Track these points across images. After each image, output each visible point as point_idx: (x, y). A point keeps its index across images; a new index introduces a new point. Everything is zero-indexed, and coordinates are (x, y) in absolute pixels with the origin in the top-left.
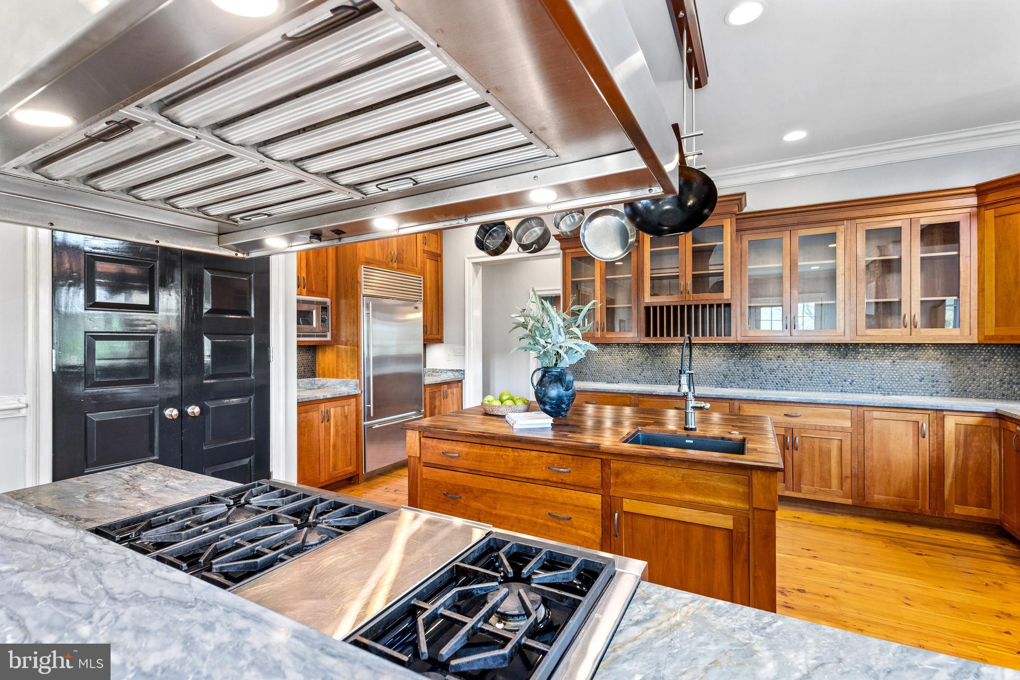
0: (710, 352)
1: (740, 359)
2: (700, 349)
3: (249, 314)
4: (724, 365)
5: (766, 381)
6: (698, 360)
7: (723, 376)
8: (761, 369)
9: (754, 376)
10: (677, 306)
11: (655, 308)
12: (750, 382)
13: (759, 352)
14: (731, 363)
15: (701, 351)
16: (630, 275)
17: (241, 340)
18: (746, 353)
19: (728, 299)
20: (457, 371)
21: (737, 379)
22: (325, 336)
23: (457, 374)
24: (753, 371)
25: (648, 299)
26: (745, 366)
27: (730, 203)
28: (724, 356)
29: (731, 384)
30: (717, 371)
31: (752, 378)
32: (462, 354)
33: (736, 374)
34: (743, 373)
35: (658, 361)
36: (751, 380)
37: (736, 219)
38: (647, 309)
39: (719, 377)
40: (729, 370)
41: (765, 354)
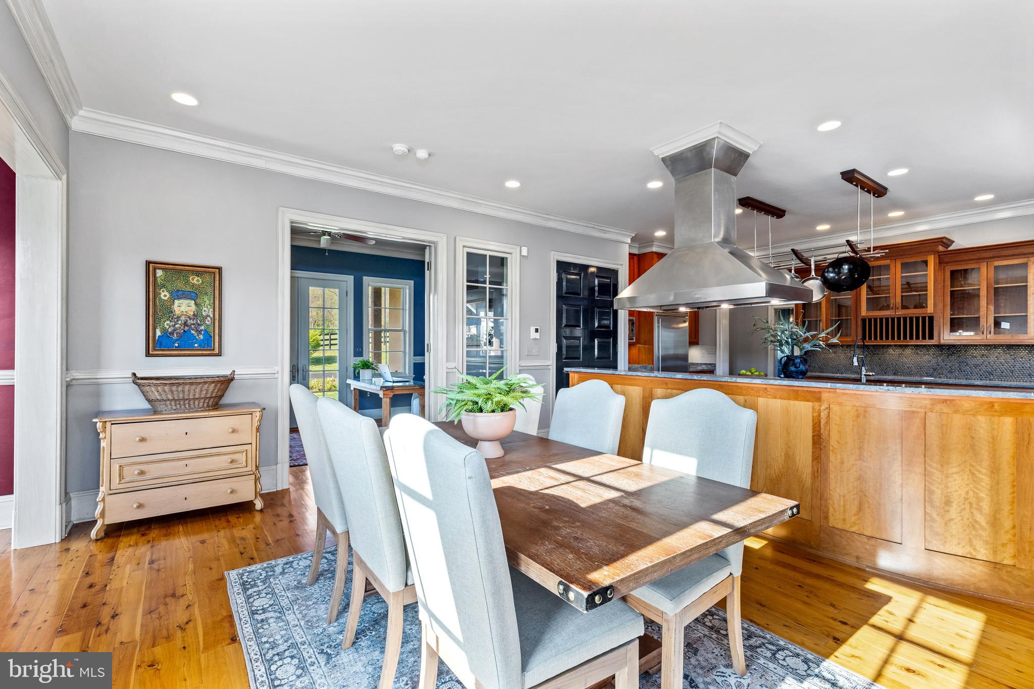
0: (921, 352)
1: (948, 357)
2: (912, 349)
3: (610, 328)
4: (933, 361)
5: (971, 373)
6: (911, 357)
7: (932, 370)
8: (967, 364)
9: (960, 369)
10: (889, 318)
11: (870, 320)
12: (956, 374)
13: (965, 351)
14: (940, 359)
16: (850, 296)
17: (607, 340)
19: (931, 313)
20: (710, 364)
22: (633, 339)
23: (710, 366)
24: (960, 366)
25: (864, 312)
26: (953, 361)
27: (933, 244)
28: (934, 354)
31: (958, 371)
32: (714, 352)
34: (950, 367)
35: (876, 358)
36: (958, 372)
37: (939, 255)
38: (864, 320)
40: (938, 365)
41: (970, 353)
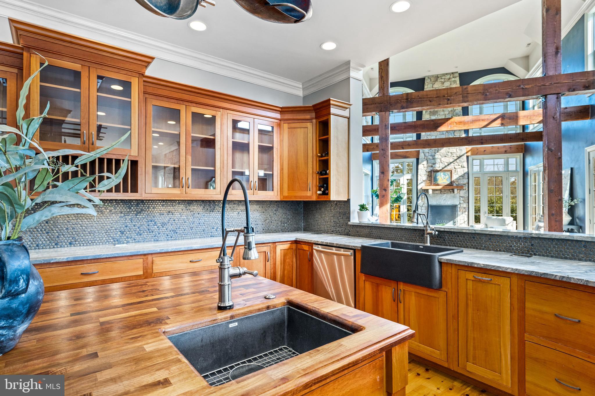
1: (136, 215)
5: (159, 234)
8: (155, 223)
9: (148, 230)
12: (145, 236)
13: (153, 208)
14: (128, 219)
19: (135, 156)
21: (133, 235)
24: (148, 226)
26: (142, 221)
27: (139, 63)
30: (113, 229)
33: (132, 230)
34: (139, 228)
37: (142, 81)
39: (116, 234)
40: (126, 227)
41: (158, 210)
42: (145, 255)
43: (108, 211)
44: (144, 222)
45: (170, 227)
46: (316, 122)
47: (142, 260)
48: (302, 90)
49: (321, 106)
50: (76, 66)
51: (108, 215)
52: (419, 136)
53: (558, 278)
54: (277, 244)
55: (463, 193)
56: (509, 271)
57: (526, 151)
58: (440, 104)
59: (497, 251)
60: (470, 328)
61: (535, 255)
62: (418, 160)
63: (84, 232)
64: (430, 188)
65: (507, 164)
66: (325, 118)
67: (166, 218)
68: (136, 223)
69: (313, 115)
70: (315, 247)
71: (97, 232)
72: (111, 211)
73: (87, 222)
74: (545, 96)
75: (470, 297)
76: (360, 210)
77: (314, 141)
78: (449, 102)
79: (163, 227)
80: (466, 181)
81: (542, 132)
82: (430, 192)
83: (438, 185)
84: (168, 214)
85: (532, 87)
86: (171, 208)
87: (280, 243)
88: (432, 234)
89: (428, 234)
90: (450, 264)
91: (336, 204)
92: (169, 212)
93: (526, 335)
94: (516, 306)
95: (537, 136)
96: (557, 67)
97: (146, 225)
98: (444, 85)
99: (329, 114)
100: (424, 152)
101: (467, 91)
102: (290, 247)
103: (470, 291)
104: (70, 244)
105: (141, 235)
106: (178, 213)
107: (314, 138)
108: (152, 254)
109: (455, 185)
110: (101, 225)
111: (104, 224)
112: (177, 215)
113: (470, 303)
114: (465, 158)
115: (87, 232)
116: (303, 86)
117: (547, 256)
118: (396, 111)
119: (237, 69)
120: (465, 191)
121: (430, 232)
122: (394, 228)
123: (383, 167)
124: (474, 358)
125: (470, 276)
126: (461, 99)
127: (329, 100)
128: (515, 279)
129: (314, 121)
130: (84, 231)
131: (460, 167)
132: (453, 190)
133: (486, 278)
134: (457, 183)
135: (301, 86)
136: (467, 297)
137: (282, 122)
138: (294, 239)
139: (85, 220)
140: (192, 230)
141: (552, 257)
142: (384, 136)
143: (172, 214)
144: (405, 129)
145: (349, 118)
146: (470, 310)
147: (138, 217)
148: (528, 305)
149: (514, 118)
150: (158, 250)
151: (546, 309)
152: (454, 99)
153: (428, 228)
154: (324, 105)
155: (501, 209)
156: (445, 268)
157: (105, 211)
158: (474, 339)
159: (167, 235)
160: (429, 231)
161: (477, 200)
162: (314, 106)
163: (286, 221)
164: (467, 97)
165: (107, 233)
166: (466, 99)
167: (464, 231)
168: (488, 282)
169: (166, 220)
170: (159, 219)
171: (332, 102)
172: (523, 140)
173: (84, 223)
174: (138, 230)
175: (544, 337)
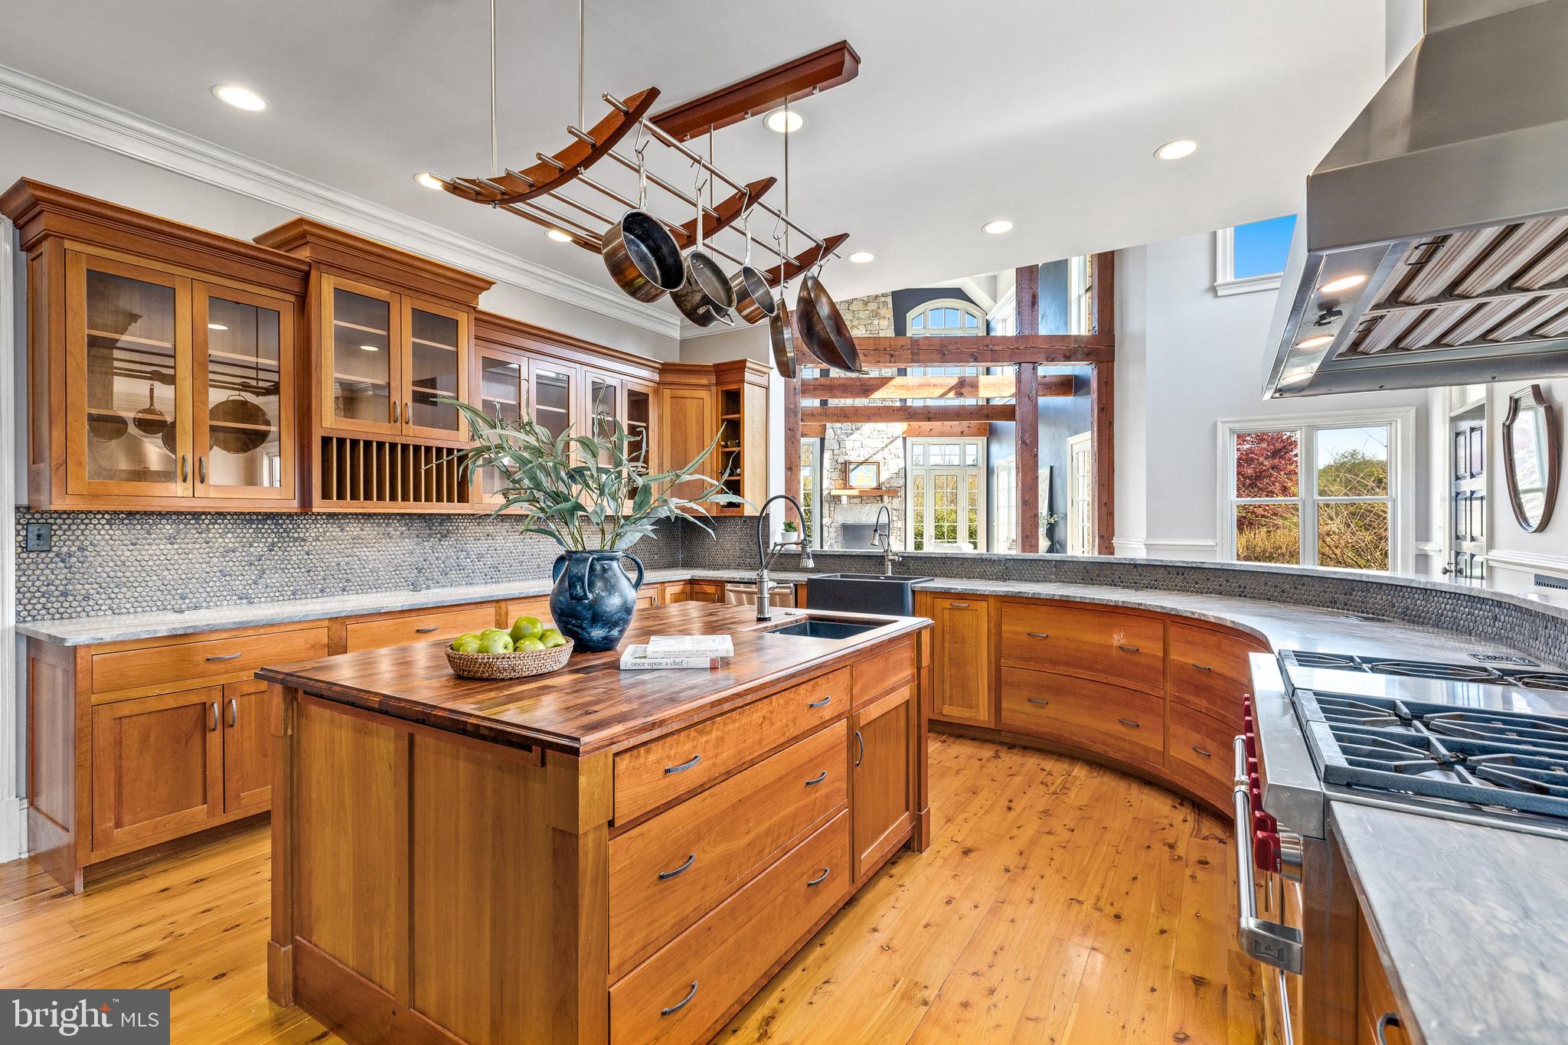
0: (395, 531)
1: (440, 541)
4: (417, 551)
5: (473, 572)
6: (376, 545)
7: (415, 571)
8: (467, 554)
10: (385, 443)
11: (342, 441)
12: (453, 577)
14: (427, 547)
15: (382, 529)
18: (448, 530)
21: (436, 575)
24: (457, 558)
28: (418, 536)
29: (430, 582)
30: (406, 563)
31: (456, 570)
33: (434, 566)
34: (443, 563)
36: (454, 572)
38: (326, 442)
39: (410, 573)
42: (498, 601)
43: (398, 533)
44: (451, 553)
45: (490, 562)
46: (717, 391)
47: (493, 610)
48: (678, 328)
49: (728, 367)
50: (381, 293)
51: (398, 540)
52: (824, 403)
53: (1030, 596)
54: (666, 585)
55: (897, 503)
56: (986, 593)
57: (991, 433)
58: (879, 362)
59: (970, 578)
60: (946, 664)
61: (1009, 579)
62: (823, 440)
63: (363, 571)
64: (844, 493)
65: (963, 454)
66: (733, 387)
67: (483, 546)
68: (440, 555)
69: (713, 379)
70: (729, 586)
71: (382, 569)
72: (402, 533)
73: (367, 553)
74: (1020, 364)
75: (947, 629)
76: (787, 531)
77: (714, 420)
78: (893, 359)
79: (479, 561)
80: (901, 482)
81: (1014, 406)
82: (844, 500)
83: (851, 488)
84: (486, 540)
85: (1003, 350)
86: (490, 529)
87: (671, 584)
88: (894, 560)
89: (890, 560)
90: (925, 592)
91: (745, 521)
92: (488, 536)
93: (1002, 660)
94: (993, 632)
95: (1008, 413)
96: (1034, 323)
97: (455, 558)
98: (868, 308)
99: (743, 381)
100: (833, 430)
101: (918, 345)
102: (683, 589)
103: (947, 623)
104: (344, 590)
105: (446, 574)
106: (501, 538)
107: (714, 416)
108: (506, 600)
109: (884, 488)
110: (389, 557)
111: (393, 556)
112: (500, 540)
113: (947, 636)
114: (900, 441)
115: (367, 570)
116: (681, 322)
117: (1021, 580)
118: (811, 365)
119: (586, 292)
120: (900, 499)
121: (893, 558)
122: (839, 556)
123: (791, 461)
124: (951, 699)
125: (947, 604)
126: (910, 356)
127: (745, 361)
128: (992, 601)
129: (714, 388)
130: (364, 568)
131: (893, 456)
132: (881, 497)
133: (963, 604)
134: (888, 485)
135: (679, 323)
136: (943, 630)
137: (662, 387)
138: (689, 577)
139: (365, 549)
140: (521, 566)
141: (1025, 580)
142: (792, 406)
143: (493, 539)
144: (815, 389)
145: (767, 388)
146: (947, 645)
147: (442, 543)
148: (1004, 628)
149: (974, 386)
150: (516, 593)
151: (1020, 629)
152: (899, 356)
153: (890, 553)
154: (736, 366)
155: (954, 530)
156: (918, 598)
157: (393, 533)
158: (951, 676)
159: (486, 575)
160: (891, 557)
161: (920, 517)
162: (715, 366)
163: (656, 551)
164: (918, 354)
165: (398, 572)
166: (916, 358)
167: (933, 556)
168: (966, 609)
169: (483, 550)
170: (474, 547)
171: (748, 364)
172: (988, 417)
173: (363, 554)
174: (442, 565)
175: (1018, 658)
